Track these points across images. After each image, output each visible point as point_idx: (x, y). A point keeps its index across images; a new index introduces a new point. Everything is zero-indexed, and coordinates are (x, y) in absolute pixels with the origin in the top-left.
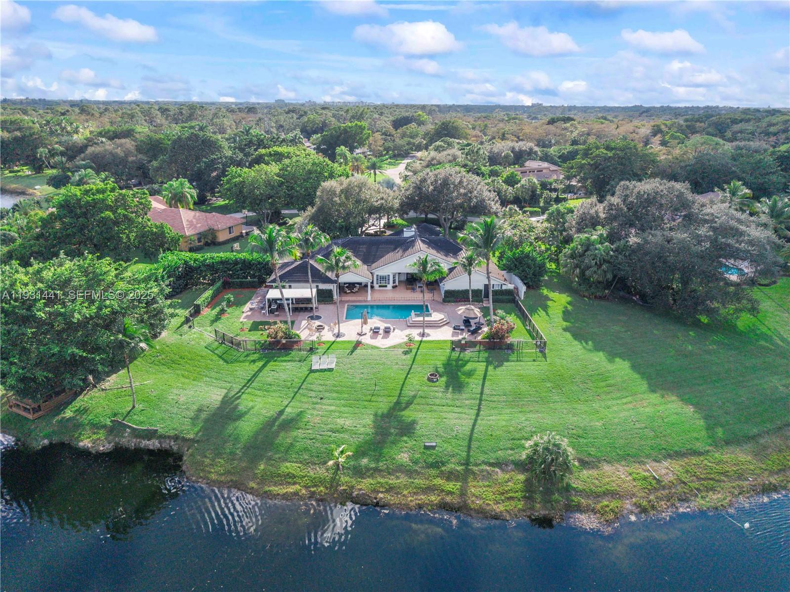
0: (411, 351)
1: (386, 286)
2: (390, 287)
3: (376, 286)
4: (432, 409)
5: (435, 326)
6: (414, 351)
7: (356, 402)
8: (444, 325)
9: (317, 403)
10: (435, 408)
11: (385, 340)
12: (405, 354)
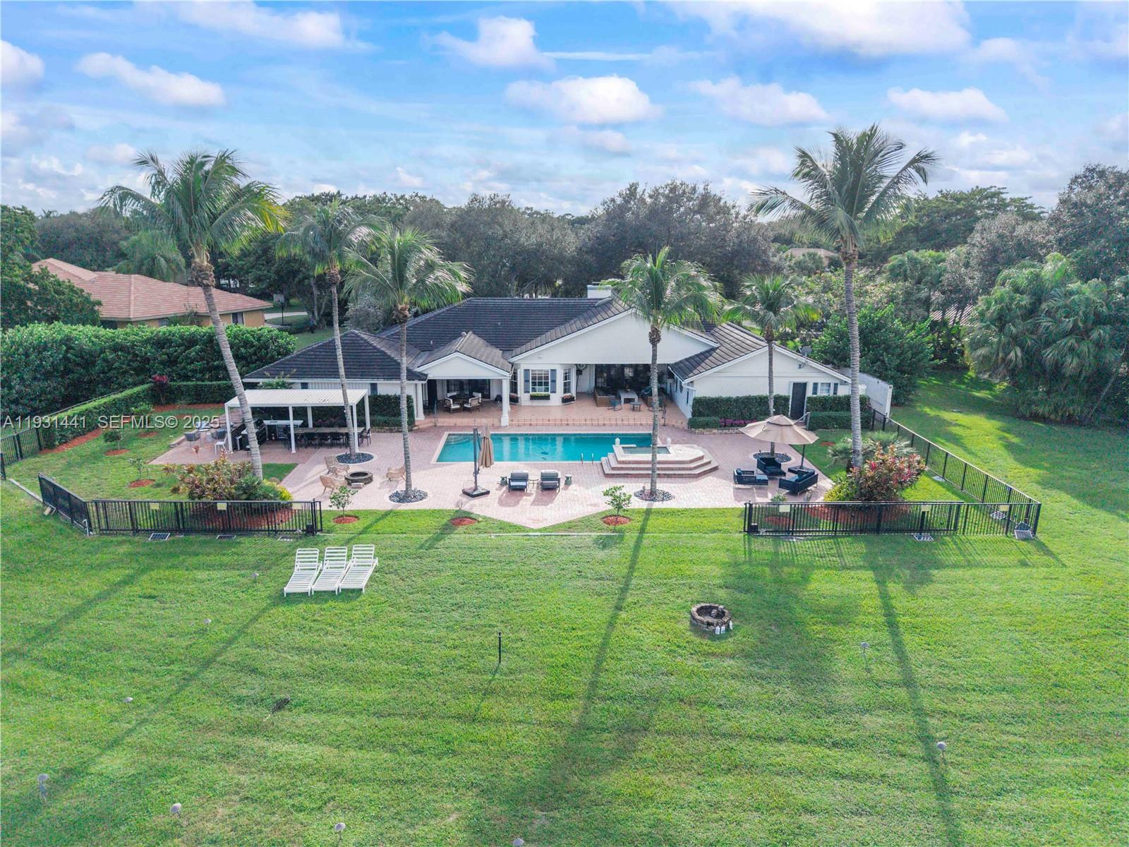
0: (622, 537)
1: (547, 398)
2: (556, 398)
3: (524, 397)
4: (736, 757)
5: (681, 476)
6: (631, 538)
7: (417, 724)
8: (705, 473)
9: (254, 729)
10: (745, 750)
11: (541, 508)
12: (604, 547)
